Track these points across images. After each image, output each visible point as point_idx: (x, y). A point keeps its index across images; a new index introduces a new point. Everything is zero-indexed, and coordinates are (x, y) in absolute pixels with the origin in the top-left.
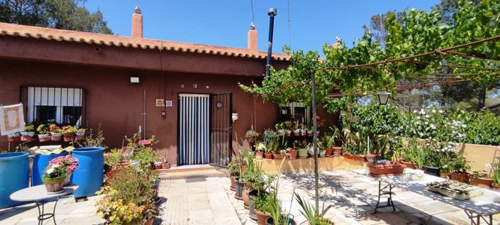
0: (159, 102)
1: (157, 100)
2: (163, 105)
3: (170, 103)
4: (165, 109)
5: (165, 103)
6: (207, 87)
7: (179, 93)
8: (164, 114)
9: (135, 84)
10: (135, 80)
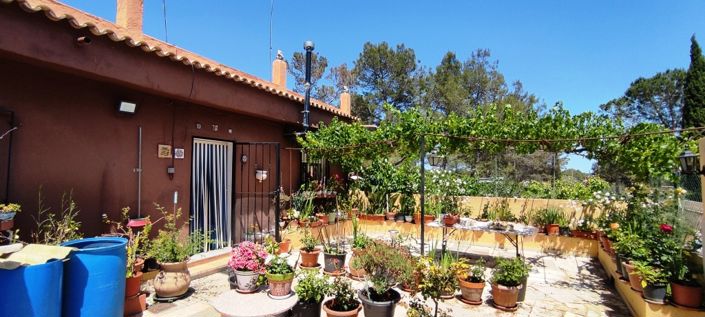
0: (164, 151)
1: (161, 146)
2: (170, 156)
3: (180, 153)
4: (172, 162)
5: (173, 153)
6: (230, 131)
7: (193, 137)
8: (172, 170)
9: (127, 114)
10: (128, 107)
